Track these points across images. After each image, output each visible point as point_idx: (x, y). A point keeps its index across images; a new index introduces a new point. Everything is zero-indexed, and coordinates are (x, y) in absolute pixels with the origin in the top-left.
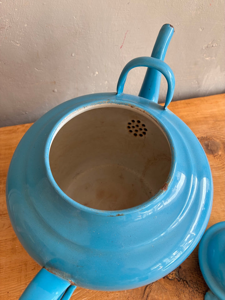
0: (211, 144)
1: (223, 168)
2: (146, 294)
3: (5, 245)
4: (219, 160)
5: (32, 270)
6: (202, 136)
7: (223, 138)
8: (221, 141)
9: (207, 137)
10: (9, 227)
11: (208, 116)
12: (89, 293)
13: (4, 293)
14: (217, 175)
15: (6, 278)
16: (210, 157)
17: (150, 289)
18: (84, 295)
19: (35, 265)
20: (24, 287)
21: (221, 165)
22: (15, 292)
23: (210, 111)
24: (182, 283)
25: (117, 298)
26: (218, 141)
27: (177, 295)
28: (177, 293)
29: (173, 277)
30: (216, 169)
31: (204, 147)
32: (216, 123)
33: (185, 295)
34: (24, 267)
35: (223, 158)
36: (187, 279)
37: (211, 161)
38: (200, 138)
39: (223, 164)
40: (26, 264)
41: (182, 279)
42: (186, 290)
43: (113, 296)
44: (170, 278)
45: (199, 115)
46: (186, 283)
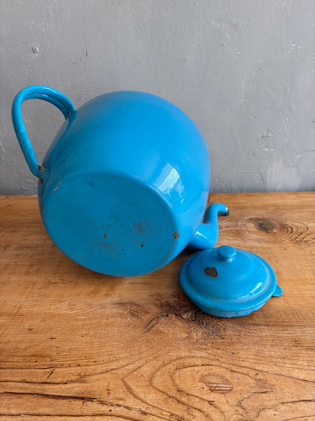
0: (265, 224)
1: (275, 242)
2: (151, 325)
3: (21, 268)
4: (272, 236)
5: (39, 289)
6: (257, 217)
7: (281, 221)
8: (278, 222)
9: (263, 219)
10: (30, 257)
11: (269, 205)
12: (88, 314)
13: (1, 301)
14: (266, 247)
15: (9, 291)
16: (262, 233)
17: (157, 322)
18: (82, 314)
19: (43, 286)
21: (273, 240)
22: (13, 302)
23: (272, 202)
24: (196, 323)
25: (117, 322)
26: (275, 222)
27: (187, 332)
28: (187, 331)
29: (187, 317)
30: (266, 242)
31: (258, 225)
32: (277, 210)
33: (198, 334)
34: (31, 286)
35: (277, 235)
36: (204, 321)
37: (262, 236)
38: (255, 218)
39: (276, 239)
40: (34, 284)
41: (198, 320)
42: (200, 330)
43: (112, 321)
44: (184, 317)
45: (259, 203)
46: (201, 324)
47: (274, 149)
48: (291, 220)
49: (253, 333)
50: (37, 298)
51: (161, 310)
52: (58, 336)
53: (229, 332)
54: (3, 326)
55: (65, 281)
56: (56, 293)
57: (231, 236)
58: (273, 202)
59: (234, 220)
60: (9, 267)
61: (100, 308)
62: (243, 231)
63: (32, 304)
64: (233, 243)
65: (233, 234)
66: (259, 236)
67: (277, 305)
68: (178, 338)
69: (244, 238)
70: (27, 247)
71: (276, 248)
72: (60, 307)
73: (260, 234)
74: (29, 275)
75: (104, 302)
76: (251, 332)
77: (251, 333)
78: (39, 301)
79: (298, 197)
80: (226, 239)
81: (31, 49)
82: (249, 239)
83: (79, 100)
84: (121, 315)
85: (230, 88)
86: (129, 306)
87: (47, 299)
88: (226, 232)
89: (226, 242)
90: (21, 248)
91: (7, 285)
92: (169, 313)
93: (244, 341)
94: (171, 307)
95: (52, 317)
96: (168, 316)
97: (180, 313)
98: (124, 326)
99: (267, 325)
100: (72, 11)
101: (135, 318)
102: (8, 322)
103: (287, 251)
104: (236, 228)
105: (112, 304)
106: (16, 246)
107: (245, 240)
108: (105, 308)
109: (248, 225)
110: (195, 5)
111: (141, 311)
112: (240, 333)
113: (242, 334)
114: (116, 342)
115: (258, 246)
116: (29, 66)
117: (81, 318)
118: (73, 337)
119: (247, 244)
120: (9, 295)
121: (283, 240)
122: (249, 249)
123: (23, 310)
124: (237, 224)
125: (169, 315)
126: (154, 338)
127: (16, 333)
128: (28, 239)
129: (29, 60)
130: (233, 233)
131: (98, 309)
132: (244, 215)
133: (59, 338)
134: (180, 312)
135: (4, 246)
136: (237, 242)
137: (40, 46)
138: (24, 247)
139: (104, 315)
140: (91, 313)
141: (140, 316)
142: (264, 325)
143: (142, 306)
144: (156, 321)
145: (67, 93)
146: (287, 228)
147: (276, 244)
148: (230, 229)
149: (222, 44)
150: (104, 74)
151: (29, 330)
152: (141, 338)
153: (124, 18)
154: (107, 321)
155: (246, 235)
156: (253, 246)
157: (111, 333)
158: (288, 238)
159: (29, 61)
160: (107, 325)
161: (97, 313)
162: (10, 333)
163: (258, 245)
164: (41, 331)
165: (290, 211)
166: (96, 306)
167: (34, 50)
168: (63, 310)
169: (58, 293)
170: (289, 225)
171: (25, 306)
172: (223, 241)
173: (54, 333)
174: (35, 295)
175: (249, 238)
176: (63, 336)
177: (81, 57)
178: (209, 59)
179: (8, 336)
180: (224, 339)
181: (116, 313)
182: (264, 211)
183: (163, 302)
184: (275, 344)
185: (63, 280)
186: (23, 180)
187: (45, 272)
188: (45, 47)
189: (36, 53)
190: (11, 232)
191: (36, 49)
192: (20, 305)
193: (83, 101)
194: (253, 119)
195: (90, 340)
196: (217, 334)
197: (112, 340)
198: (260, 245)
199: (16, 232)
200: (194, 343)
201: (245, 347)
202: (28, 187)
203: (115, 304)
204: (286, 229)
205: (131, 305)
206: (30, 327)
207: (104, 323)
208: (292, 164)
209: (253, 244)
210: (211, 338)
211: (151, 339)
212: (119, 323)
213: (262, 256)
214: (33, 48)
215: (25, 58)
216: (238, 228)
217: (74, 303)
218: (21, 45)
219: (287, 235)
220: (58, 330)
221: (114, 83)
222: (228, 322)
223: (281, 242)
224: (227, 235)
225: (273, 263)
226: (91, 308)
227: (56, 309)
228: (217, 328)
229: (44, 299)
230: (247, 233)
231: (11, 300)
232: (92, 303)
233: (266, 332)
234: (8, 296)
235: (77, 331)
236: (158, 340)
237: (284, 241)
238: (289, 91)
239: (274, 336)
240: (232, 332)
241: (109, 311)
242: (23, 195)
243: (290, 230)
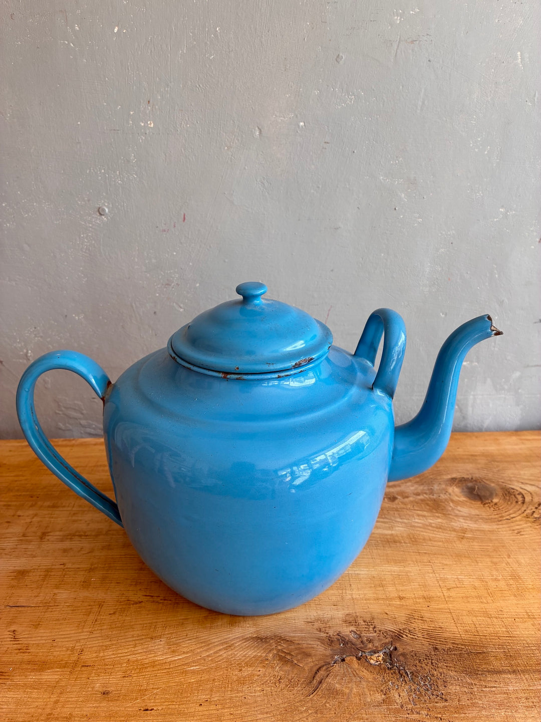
0: (478, 488)
1: (501, 521)
2: (318, 678)
3: (75, 575)
4: (492, 509)
5: (110, 614)
6: (463, 476)
7: (503, 483)
8: (499, 485)
9: (472, 479)
10: (88, 553)
11: (478, 454)
12: (205, 660)
13: (45, 640)
14: (487, 529)
15: (58, 620)
16: (475, 504)
17: (328, 673)
18: (194, 662)
19: (117, 609)
20: (86, 635)
21: (497, 516)
22: (67, 641)
23: (482, 448)
24: (395, 673)
25: (258, 676)
26: (493, 485)
27: (382, 691)
28: (382, 688)
29: (378, 662)
30: (487, 520)
31: (466, 490)
32: (493, 463)
33: (401, 694)
34: (96, 609)
35: (501, 508)
36: (408, 669)
37: (476, 509)
38: (459, 478)
39: (500, 515)
40: (101, 605)
41: (397, 666)
42: (403, 685)
43: (249, 672)
44: (372, 662)
45: (460, 452)
46: (404, 674)
47: (478, 363)
48: (518, 482)
49: (492, 687)
50: (110, 633)
51: (331, 650)
52: (157, 704)
53: (453, 688)
54: (56, 686)
55: (156, 598)
56: (141, 622)
57: (426, 510)
58: (484, 450)
59: (425, 482)
60: (53, 574)
61: (225, 649)
62: (444, 501)
63: (101, 644)
64: (431, 523)
65: (428, 507)
66: (471, 509)
67: (525, 636)
68: (368, 702)
69: (447, 513)
70: (82, 535)
71: (504, 532)
72: (153, 648)
73: (472, 506)
74: (90, 589)
75: (229, 636)
76: (489, 685)
77: (490, 687)
78: (114, 639)
79: (521, 440)
80: (418, 515)
81: (96, 210)
82: (457, 516)
83: (167, 286)
84: (261, 660)
85: (407, 270)
86: (274, 643)
87: (127, 634)
88: (417, 503)
89: (419, 521)
90: (69, 537)
91: (52, 607)
92: (344, 656)
93: (480, 702)
94: (347, 644)
95: (140, 668)
96: (343, 660)
97: (364, 655)
98: (272, 681)
99: (514, 672)
100: (166, 156)
101: (289, 666)
102: (63, 680)
103: (523, 536)
104: (431, 496)
105: (244, 641)
106: (61, 533)
107: (450, 516)
108: (233, 648)
109: (450, 490)
110: (354, 152)
111: (297, 651)
112: (472, 689)
113: (475, 689)
114: (262, 714)
115: (474, 529)
116: (90, 234)
117: (191, 670)
118: (184, 706)
119: (453, 524)
120: (59, 627)
121: (512, 516)
122: (460, 534)
123: (88, 656)
124: (431, 489)
125: (346, 659)
126: (327, 705)
127: (81, 699)
128: (81, 520)
129: (90, 225)
130: (428, 504)
131: (220, 650)
132: (439, 473)
133: (160, 708)
134: (363, 653)
135: (39, 534)
136: (437, 521)
137: (111, 206)
138: (74, 535)
139: (233, 662)
140: (210, 659)
141: (296, 662)
142: (509, 671)
143: (297, 642)
144: (325, 670)
145: (148, 275)
146: (515, 495)
147: (502, 524)
148: (421, 497)
149: (394, 208)
150: (210, 247)
151: (104, 694)
152: (304, 704)
153: (246, 168)
154: (240, 674)
155: (450, 508)
156: (466, 527)
157: (251, 696)
158: (520, 512)
159: (91, 227)
160: (241, 681)
161: (221, 658)
162: (70, 699)
163: (473, 526)
164: (125, 695)
165: (514, 464)
166: (217, 645)
167: (100, 212)
168: (159, 653)
169: (146, 622)
170: (517, 490)
171: (90, 647)
172: (415, 519)
173: (149, 700)
174: (105, 627)
175: (455, 513)
176: (165, 704)
177: (175, 222)
178: (375, 227)
179: (67, 706)
180: (446, 700)
181: (253, 657)
182: (471, 465)
183: (331, 634)
184: (532, 704)
185: (152, 596)
186: (60, 413)
187: (118, 582)
188: (119, 206)
189: (103, 215)
190: (49, 507)
191: (104, 210)
192: (81, 646)
193: (173, 288)
194: (443, 316)
195: (214, 712)
196: (434, 693)
197: (254, 711)
198: (476, 526)
199: (58, 507)
200: (397, 711)
201: (483, 713)
202: (67, 425)
203: (249, 640)
204: (513, 496)
205: (277, 641)
206: (105, 689)
207: (235, 678)
208: (506, 387)
209: (464, 524)
210: (425, 701)
211: (322, 706)
212: (262, 677)
213: (483, 546)
214: (99, 208)
215: (85, 222)
216: (435, 497)
217: (176, 640)
218: (79, 203)
219: (517, 507)
220: (156, 694)
221: (225, 261)
222: (449, 670)
223: (509, 521)
224: (419, 509)
225: (504, 559)
226: (208, 649)
227: (146, 652)
228: (432, 681)
229: (122, 634)
230: (451, 504)
231: (63, 637)
232: (208, 639)
233: (514, 685)
234: (58, 629)
235: (189, 695)
236: (334, 707)
237: (514, 519)
238: (497, 276)
239: (527, 690)
240: (458, 688)
241: (241, 653)
242: (62, 439)
243: (520, 498)
